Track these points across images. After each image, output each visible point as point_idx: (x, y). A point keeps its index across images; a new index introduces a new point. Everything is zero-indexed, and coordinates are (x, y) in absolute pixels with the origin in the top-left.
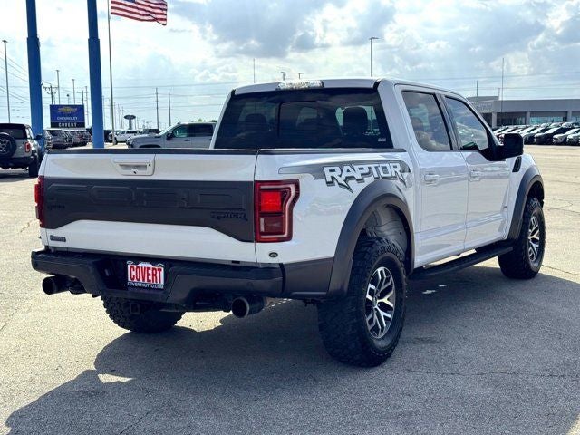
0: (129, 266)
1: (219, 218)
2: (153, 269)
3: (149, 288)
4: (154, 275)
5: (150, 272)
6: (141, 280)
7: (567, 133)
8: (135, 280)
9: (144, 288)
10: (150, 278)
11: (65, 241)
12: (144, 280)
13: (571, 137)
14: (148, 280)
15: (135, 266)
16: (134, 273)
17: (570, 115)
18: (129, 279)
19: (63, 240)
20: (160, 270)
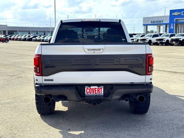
0: (86, 88)
1: (132, 68)
2: (98, 88)
3: (96, 96)
4: (98, 91)
5: (97, 89)
6: (92, 93)
7: (36, 38)
8: (89, 93)
9: (94, 96)
10: (97, 92)
11: (53, 80)
12: (93, 93)
13: (38, 39)
14: (95, 93)
15: (89, 88)
16: (88, 91)
17: (31, 32)
18: (86, 93)
19: (52, 80)
20: (101, 89)
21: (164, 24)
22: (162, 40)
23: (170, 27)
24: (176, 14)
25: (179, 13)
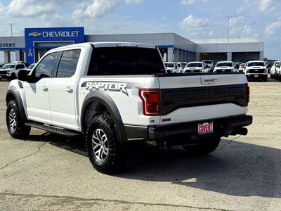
0: (199, 126)
2: (208, 125)
4: (209, 128)
6: (204, 131)
14: (207, 130)
16: (201, 129)
18: (199, 132)
19: (169, 120)
20: (211, 125)
21: (17, 49)
22: (5, 72)
23: (27, 53)
24: (34, 35)
25: (39, 34)
